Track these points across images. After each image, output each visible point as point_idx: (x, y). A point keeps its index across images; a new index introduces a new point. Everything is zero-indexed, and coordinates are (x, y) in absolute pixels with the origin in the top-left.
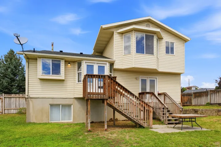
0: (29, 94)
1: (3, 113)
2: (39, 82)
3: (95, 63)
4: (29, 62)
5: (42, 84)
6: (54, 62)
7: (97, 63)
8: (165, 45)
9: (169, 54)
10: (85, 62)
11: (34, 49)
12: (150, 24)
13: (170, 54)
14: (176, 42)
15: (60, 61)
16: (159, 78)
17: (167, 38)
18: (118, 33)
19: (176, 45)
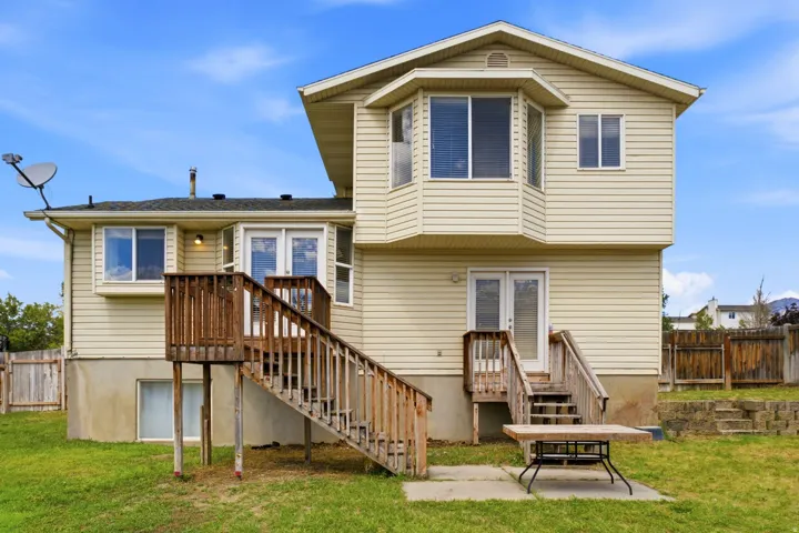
0: (75, 345)
1: (63, 407)
2: (104, 306)
3: (280, 229)
4: (76, 243)
5: (114, 313)
6: (143, 237)
7: (287, 230)
8: (577, 132)
9: (597, 166)
10: (246, 230)
11: (91, 198)
12: (506, 53)
13: (600, 167)
14: (629, 112)
15: (163, 231)
16: (554, 270)
17: (583, 102)
18: (368, 107)
19: (630, 125)
